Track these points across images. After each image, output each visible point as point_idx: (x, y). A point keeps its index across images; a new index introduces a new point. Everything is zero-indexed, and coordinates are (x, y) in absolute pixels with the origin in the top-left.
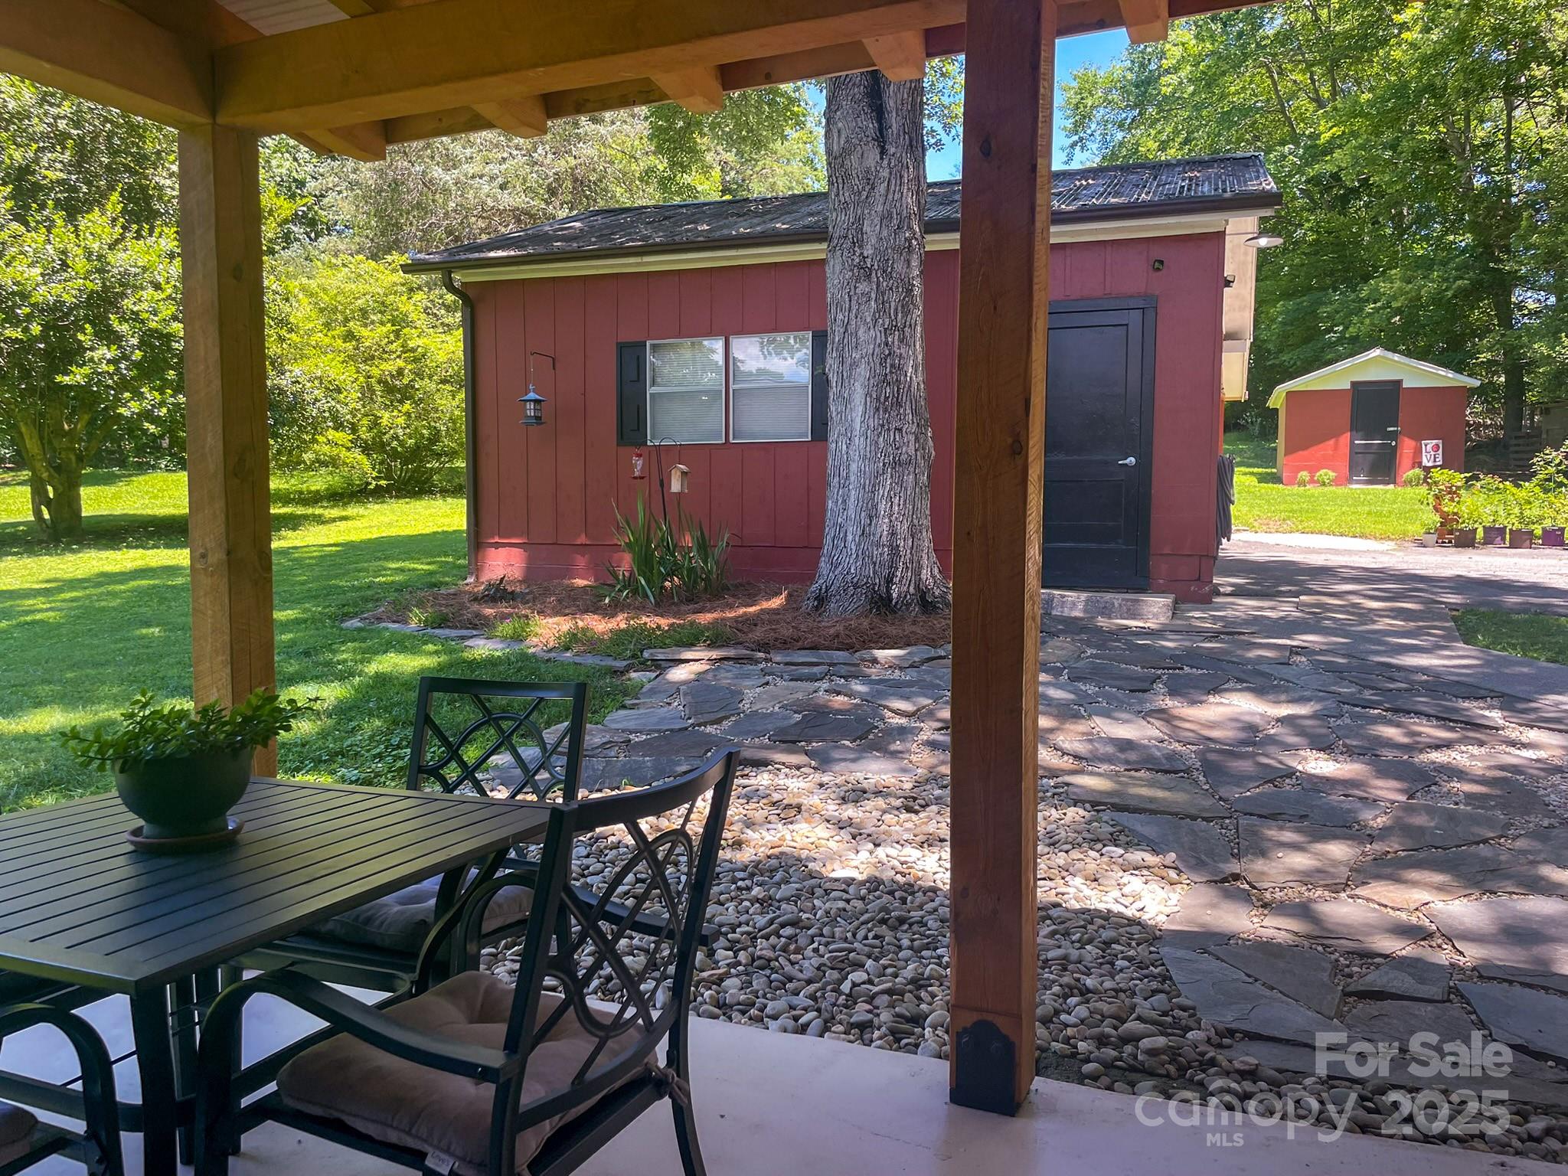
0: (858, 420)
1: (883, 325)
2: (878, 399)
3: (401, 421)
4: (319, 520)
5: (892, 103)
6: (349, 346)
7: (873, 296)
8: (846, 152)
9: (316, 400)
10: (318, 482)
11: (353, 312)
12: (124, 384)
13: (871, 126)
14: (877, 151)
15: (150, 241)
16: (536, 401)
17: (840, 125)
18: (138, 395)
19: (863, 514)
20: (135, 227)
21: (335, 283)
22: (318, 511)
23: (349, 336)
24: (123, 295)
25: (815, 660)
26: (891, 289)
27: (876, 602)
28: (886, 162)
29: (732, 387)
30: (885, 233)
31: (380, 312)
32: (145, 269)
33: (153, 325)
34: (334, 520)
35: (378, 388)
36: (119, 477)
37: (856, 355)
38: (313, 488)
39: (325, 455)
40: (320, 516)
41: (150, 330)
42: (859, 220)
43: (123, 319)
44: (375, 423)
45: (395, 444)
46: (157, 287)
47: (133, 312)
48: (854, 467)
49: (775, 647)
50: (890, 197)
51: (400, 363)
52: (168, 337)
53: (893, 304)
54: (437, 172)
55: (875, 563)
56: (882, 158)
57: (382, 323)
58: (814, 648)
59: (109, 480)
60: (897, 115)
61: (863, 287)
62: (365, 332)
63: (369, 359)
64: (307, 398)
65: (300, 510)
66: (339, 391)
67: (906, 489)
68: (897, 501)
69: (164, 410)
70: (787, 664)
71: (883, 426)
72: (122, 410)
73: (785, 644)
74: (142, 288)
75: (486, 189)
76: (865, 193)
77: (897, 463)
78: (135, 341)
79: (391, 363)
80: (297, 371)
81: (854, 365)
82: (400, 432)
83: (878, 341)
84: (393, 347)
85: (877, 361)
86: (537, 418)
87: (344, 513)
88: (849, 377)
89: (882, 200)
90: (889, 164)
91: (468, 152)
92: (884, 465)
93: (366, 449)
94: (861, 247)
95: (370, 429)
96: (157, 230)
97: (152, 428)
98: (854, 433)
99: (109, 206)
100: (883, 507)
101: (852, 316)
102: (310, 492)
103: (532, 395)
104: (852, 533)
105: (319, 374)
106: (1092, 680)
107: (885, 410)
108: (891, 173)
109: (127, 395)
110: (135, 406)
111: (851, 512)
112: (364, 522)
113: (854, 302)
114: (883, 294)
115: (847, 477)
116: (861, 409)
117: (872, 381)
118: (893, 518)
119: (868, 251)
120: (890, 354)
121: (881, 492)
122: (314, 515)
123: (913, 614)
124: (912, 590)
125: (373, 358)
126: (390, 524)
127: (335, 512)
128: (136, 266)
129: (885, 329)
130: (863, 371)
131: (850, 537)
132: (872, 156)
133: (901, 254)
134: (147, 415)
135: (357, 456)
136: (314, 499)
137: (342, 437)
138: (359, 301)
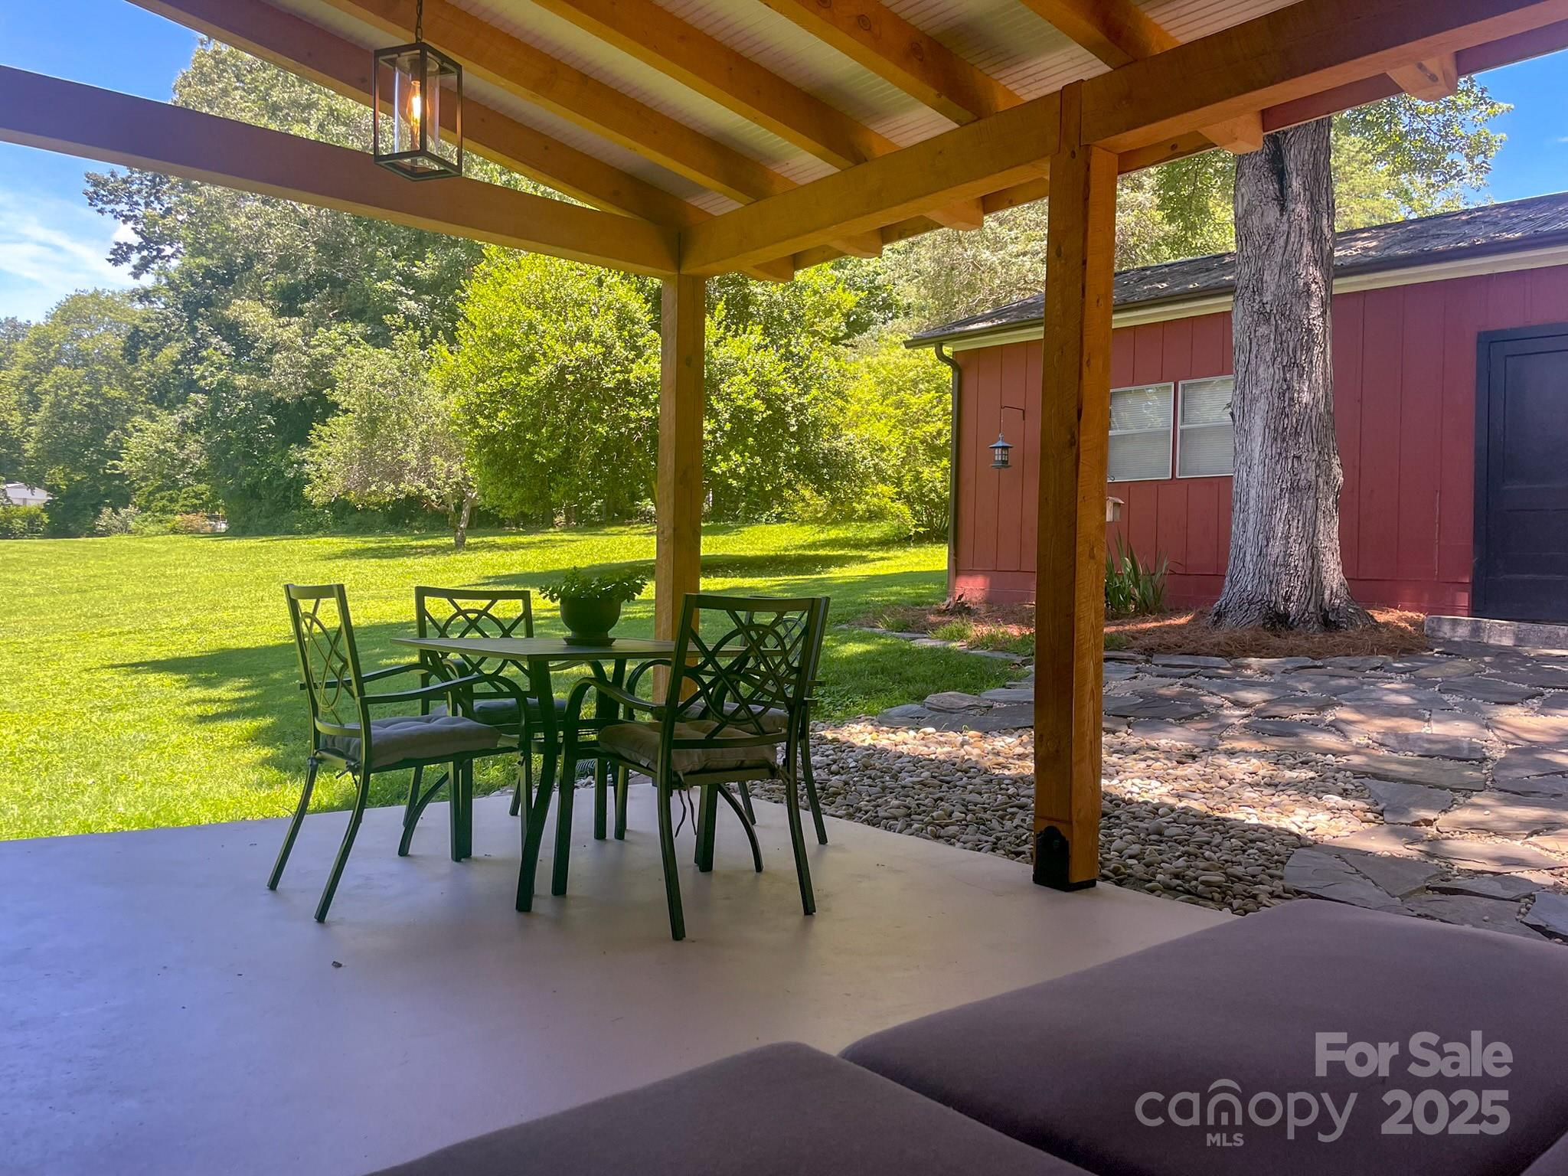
0: (1258, 448)
1: (1281, 362)
2: (1276, 430)
3: (938, 475)
4: (863, 560)
5: (1292, 166)
6: (899, 412)
7: (1272, 337)
8: (1247, 213)
9: (864, 458)
10: (875, 531)
11: (905, 382)
12: (719, 449)
13: (1272, 188)
14: (1277, 209)
15: (744, 337)
16: (1003, 448)
17: (1243, 190)
18: (727, 458)
19: (1261, 536)
20: (734, 327)
21: (893, 360)
22: (865, 553)
23: (899, 405)
24: (722, 381)
25: (1190, 663)
26: (1290, 330)
27: (1271, 618)
28: (1285, 218)
29: (1179, 427)
30: (1283, 281)
31: (928, 382)
32: (738, 359)
33: (740, 403)
34: (873, 560)
35: (921, 448)
36: (732, 528)
37: (1257, 392)
38: (872, 536)
39: (874, 505)
40: (865, 557)
41: (739, 406)
42: (1260, 271)
43: (721, 399)
44: (917, 478)
45: (933, 495)
46: (746, 373)
47: (727, 394)
48: (1253, 493)
49: (1159, 652)
50: (1289, 248)
51: (940, 425)
52: (752, 412)
53: (1291, 344)
54: (986, 255)
55: (1271, 582)
56: (1282, 215)
57: (928, 391)
58: (1194, 653)
59: (725, 530)
60: (1298, 175)
61: (1263, 330)
62: (913, 400)
63: (915, 423)
64: (858, 457)
65: (854, 553)
66: (882, 449)
67: (1305, 513)
68: (1295, 523)
69: (743, 469)
70: (1164, 666)
71: (1280, 454)
72: (714, 469)
73: (1168, 649)
74: (734, 375)
75: (1028, 265)
76: (1265, 247)
77: (1294, 489)
78: (727, 416)
79: (932, 425)
80: (851, 435)
81: (1255, 400)
82: (939, 485)
83: (1277, 377)
84: (935, 411)
85: (1276, 395)
86: (1005, 462)
87: (886, 555)
88: (1250, 411)
89: (1281, 252)
90: (1288, 219)
91: (1013, 234)
92: (1281, 490)
93: (909, 500)
94: (1260, 295)
95: (912, 482)
96: (749, 329)
97: (735, 484)
98: (1254, 462)
99: (716, 313)
100: (1280, 530)
101: (1253, 356)
102: (868, 539)
103: (1000, 444)
104: (1250, 552)
105: (867, 436)
106: (1462, 692)
107: (1284, 440)
108: (1290, 227)
109: (719, 457)
110: (724, 466)
111: (1250, 534)
112: (899, 562)
113: (1254, 345)
114: (1281, 335)
115: (1247, 503)
116: (1260, 439)
117: (1270, 413)
118: (1291, 540)
119: (1268, 297)
120: (1288, 388)
121: (1278, 515)
122: (861, 556)
123: (1311, 631)
124: (1311, 608)
125: (918, 421)
126: (917, 564)
127: (880, 554)
128: (730, 357)
129: (1284, 367)
130: (1262, 405)
131: (1248, 558)
132: (1272, 213)
133: (1300, 298)
134: (734, 474)
135: (900, 507)
136: (870, 544)
137: (888, 489)
138: (911, 374)
